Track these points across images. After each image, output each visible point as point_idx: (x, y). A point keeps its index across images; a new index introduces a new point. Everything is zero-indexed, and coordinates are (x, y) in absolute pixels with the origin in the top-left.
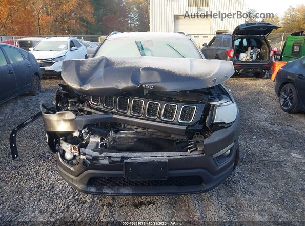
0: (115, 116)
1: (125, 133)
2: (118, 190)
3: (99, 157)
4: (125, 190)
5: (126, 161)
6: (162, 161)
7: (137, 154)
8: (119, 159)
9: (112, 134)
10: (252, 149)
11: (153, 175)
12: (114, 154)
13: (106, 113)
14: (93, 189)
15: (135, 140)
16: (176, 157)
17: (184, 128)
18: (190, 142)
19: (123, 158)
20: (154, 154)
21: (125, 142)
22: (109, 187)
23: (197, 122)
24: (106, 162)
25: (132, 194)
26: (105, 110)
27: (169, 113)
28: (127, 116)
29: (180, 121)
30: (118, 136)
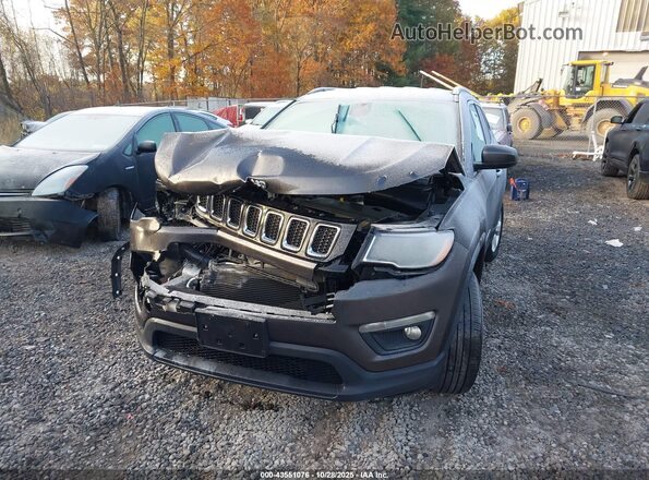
0: (220, 233)
1: (233, 267)
2: (195, 363)
3: (164, 297)
4: (206, 366)
5: (198, 310)
6: (255, 319)
7: (222, 302)
8: (190, 306)
9: (212, 265)
10: (580, 360)
11: (242, 345)
12: (185, 296)
13: (211, 226)
14: (160, 354)
15: (244, 281)
16: (281, 317)
17: (312, 266)
18: (329, 297)
19: (198, 304)
20: (250, 306)
21: (230, 283)
22: (185, 356)
23: (337, 258)
24: (174, 307)
25: (214, 374)
26: (212, 222)
27: (294, 236)
28: (235, 236)
29: (310, 252)
30: (221, 269)
